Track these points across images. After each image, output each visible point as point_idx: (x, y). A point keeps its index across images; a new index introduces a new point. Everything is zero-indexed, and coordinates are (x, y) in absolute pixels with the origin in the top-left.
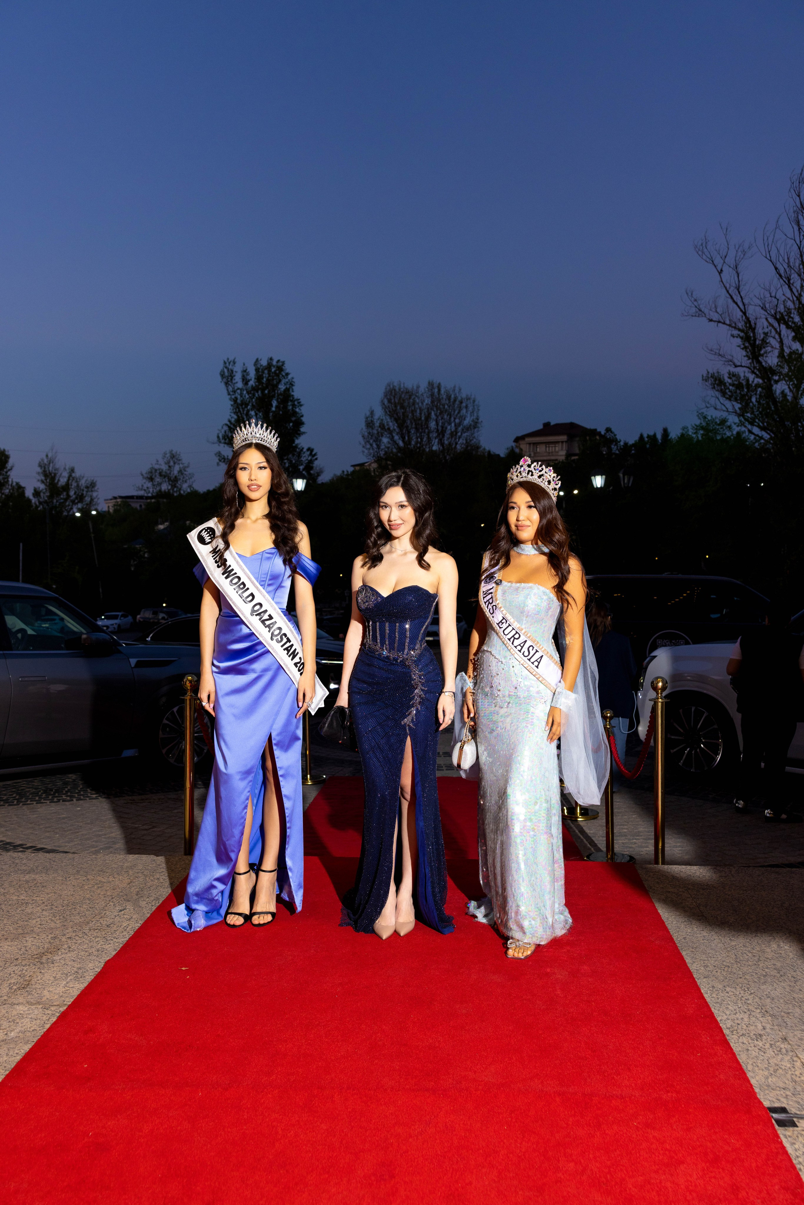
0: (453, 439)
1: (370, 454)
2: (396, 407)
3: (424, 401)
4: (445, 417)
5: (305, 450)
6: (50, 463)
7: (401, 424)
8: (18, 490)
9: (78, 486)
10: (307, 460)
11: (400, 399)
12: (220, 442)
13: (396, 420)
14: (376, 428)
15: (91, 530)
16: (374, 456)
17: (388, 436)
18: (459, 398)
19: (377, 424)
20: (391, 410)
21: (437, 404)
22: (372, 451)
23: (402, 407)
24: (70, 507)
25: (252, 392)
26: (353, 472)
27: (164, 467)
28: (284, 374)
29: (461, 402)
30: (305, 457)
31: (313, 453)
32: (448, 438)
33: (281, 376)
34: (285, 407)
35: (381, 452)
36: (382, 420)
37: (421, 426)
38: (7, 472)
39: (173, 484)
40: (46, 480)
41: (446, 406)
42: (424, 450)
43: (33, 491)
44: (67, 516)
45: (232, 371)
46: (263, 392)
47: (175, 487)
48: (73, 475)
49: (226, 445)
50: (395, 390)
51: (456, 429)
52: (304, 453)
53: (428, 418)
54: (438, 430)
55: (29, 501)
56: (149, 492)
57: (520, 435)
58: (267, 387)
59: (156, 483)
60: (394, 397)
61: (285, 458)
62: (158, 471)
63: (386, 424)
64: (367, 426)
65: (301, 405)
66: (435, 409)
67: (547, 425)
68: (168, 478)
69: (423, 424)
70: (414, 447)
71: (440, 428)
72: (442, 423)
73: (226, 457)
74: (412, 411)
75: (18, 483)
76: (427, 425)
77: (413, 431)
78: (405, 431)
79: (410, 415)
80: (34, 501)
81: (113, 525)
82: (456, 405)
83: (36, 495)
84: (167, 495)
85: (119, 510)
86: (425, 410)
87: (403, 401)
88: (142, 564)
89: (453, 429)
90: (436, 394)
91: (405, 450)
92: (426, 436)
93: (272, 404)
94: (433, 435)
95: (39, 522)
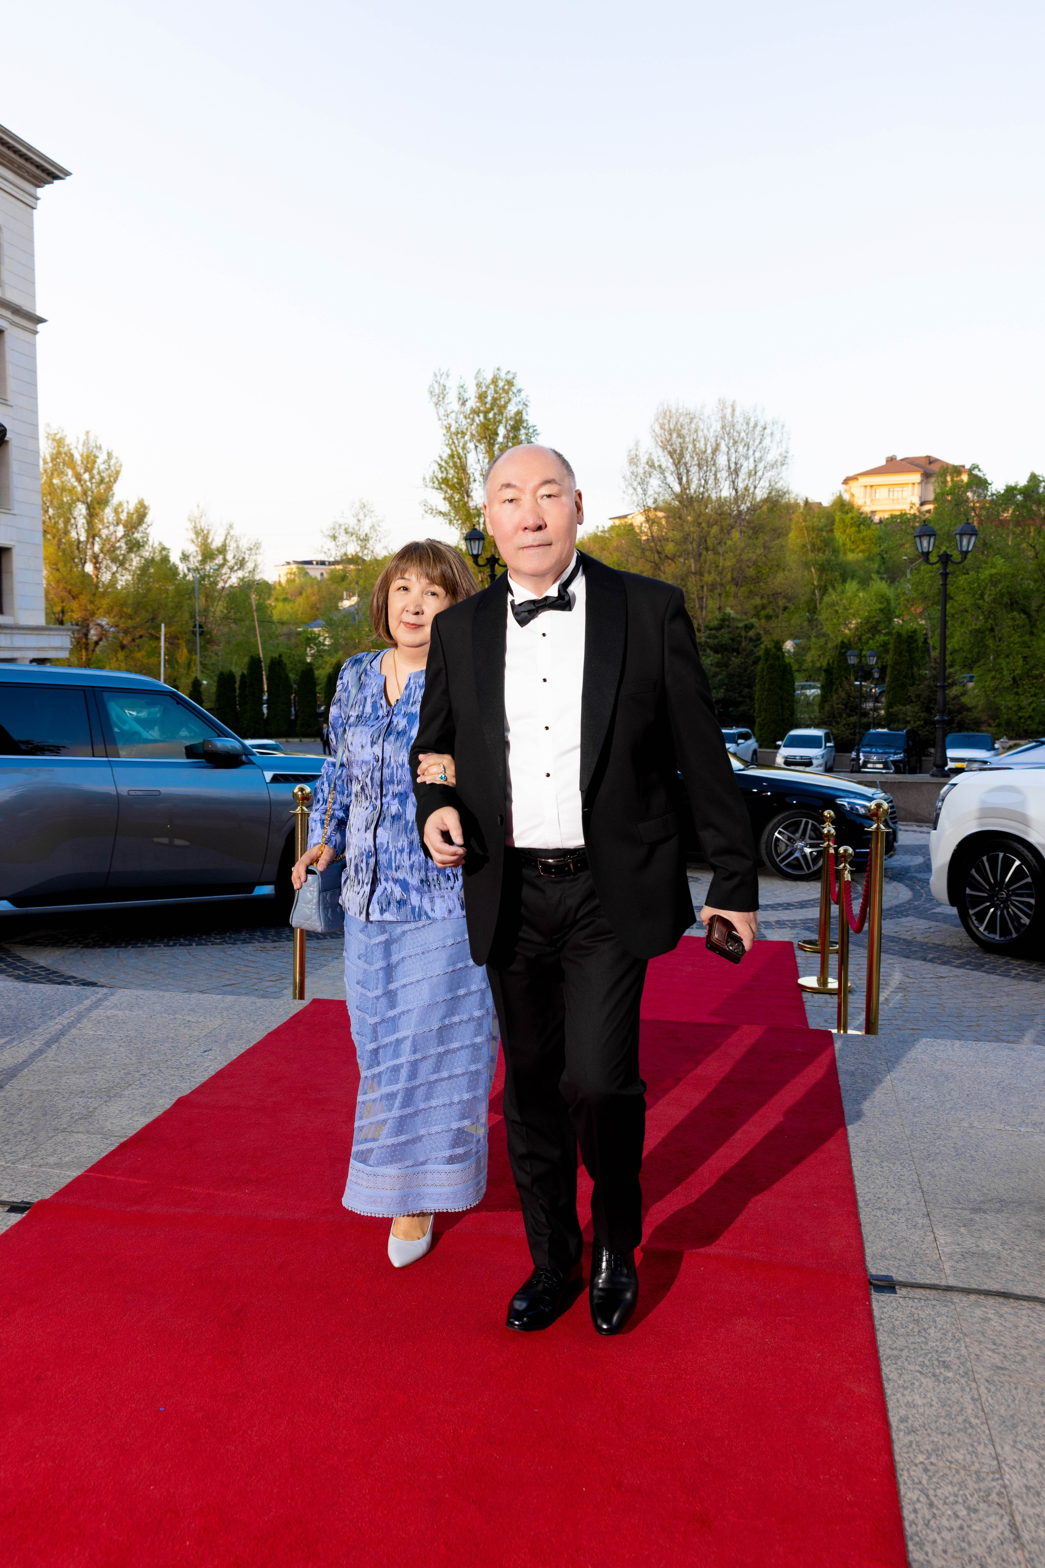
0: (751, 480)
1: (633, 503)
2: (671, 435)
3: (711, 426)
4: (741, 449)
6: (201, 516)
7: (677, 458)
8: (161, 552)
9: (238, 547)
11: (677, 424)
12: (426, 486)
13: (670, 453)
14: (643, 465)
15: (254, 608)
16: (638, 505)
17: (658, 476)
18: (761, 423)
19: (644, 460)
20: (663, 440)
21: (730, 430)
22: (635, 498)
23: (679, 436)
24: (227, 576)
25: (471, 416)
26: (612, 528)
27: (352, 523)
28: (515, 391)
29: (765, 429)
32: (744, 480)
33: (511, 393)
34: (515, 437)
35: (648, 500)
36: (651, 454)
37: (706, 462)
38: (146, 529)
39: (364, 544)
40: (197, 538)
41: (743, 434)
42: (709, 496)
43: (180, 555)
44: (223, 588)
45: (444, 386)
46: (485, 417)
47: (365, 549)
48: (232, 532)
49: (434, 490)
50: (670, 412)
51: (756, 466)
53: (716, 450)
54: (730, 468)
55: (174, 567)
56: (332, 556)
57: (851, 474)
58: (492, 409)
59: (340, 543)
60: (669, 421)
62: (343, 527)
63: (656, 461)
64: (630, 464)
65: (537, 435)
66: (726, 438)
67: (891, 460)
68: (357, 537)
69: (709, 459)
70: (695, 492)
71: (733, 466)
72: (736, 458)
73: (434, 507)
74: (694, 440)
75: (160, 544)
76: (715, 461)
77: (694, 469)
78: (682, 470)
79: (690, 446)
80: (182, 568)
81: (285, 600)
82: (757, 432)
83: (184, 559)
84: (355, 560)
85: (293, 581)
86: (713, 440)
87: (681, 426)
88: (319, 655)
89: (752, 467)
90: (729, 416)
91: (682, 497)
92: (713, 477)
93: (499, 432)
94: (723, 475)
95: (187, 596)
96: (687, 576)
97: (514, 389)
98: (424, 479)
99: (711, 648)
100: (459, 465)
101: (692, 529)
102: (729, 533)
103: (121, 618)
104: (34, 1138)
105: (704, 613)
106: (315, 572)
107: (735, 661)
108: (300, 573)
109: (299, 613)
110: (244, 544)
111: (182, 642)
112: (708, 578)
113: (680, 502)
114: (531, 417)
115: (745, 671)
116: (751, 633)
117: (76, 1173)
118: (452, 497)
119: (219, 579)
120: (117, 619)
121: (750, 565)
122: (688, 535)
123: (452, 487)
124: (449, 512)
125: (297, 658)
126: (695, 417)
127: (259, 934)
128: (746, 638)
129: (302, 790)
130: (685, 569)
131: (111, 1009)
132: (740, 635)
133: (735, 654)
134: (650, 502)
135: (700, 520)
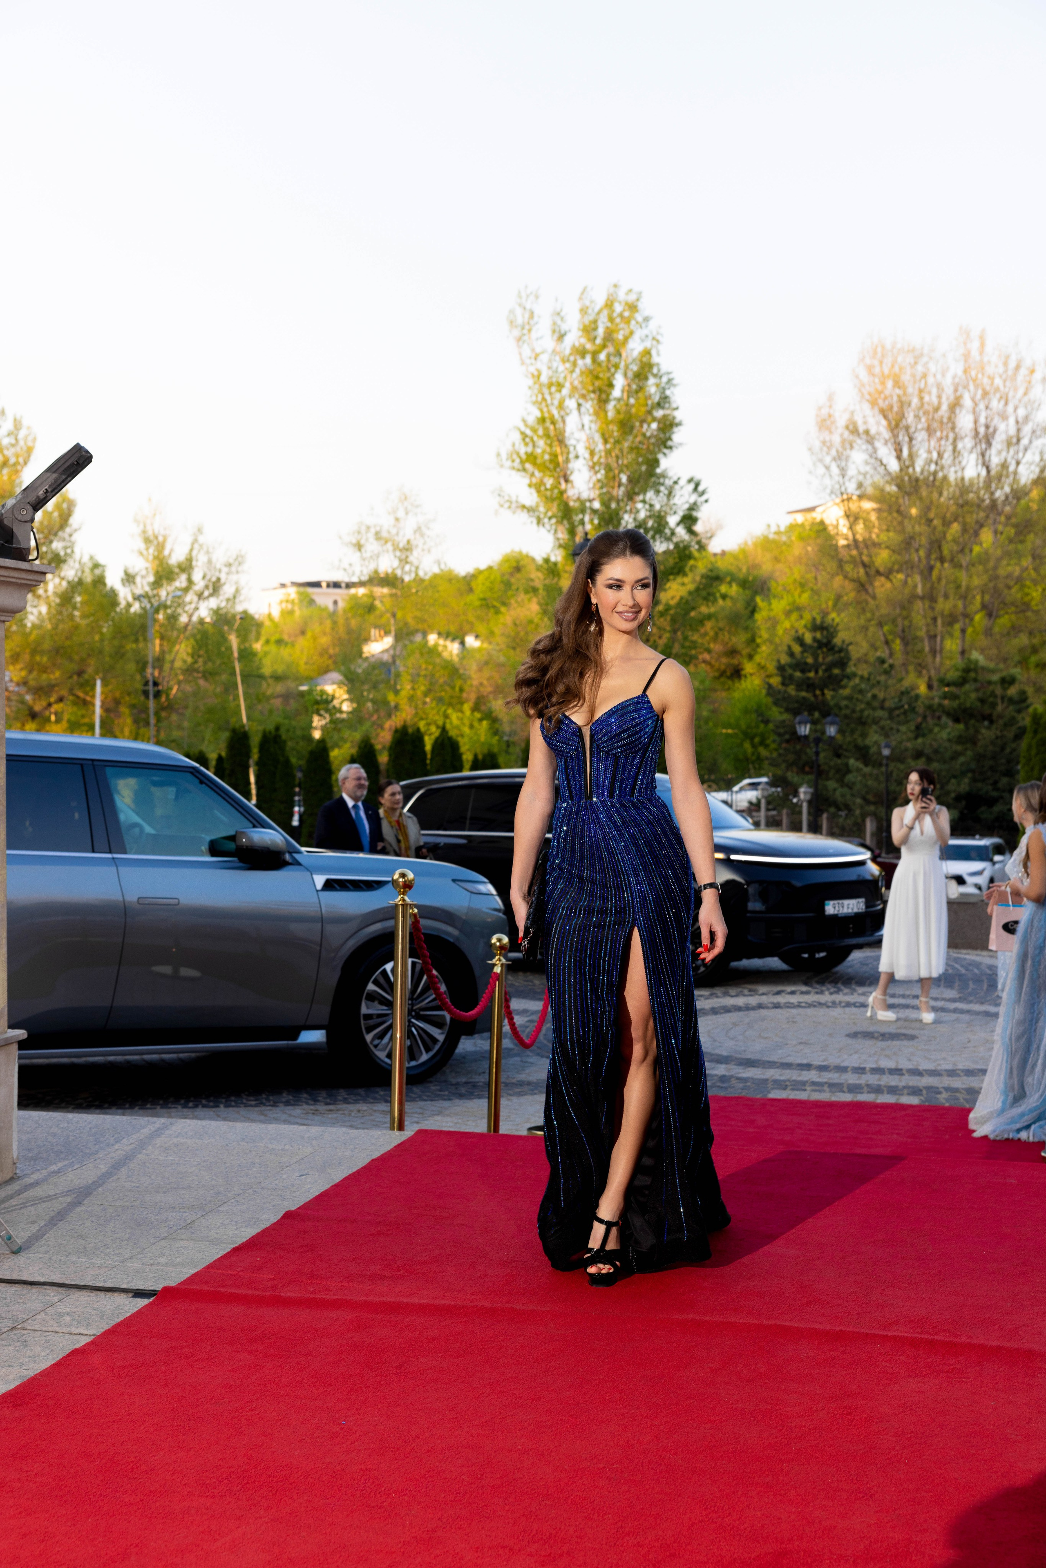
0: (1012, 452)
1: (825, 488)
2: (883, 383)
3: (948, 368)
4: (994, 404)
5: (682, 482)
6: (155, 515)
7: (895, 419)
8: (92, 570)
9: (210, 562)
10: (687, 502)
11: (893, 366)
12: (502, 466)
13: (884, 413)
14: (840, 431)
15: (236, 654)
16: (832, 492)
17: (864, 447)
18: (1026, 364)
19: (841, 421)
20: (872, 390)
21: (977, 375)
22: (827, 481)
23: (898, 384)
24: (193, 606)
25: (572, 358)
26: (792, 527)
27: (386, 523)
29: (1032, 371)
30: (683, 498)
31: (700, 488)
32: (999, 452)
33: (633, 322)
34: (640, 389)
35: (847, 484)
37: (939, 425)
38: (70, 535)
39: (404, 557)
40: (147, 549)
41: (998, 381)
42: (945, 478)
43: (122, 574)
44: (188, 624)
45: (532, 314)
46: (594, 360)
47: (407, 563)
48: (201, 539)
49: (514, 473)
50: (883, 347)
51: (1019, 430)
52: (682, 488)
53: (955, 406)
54: (977, 433)
55: (112, 594)
56: (353, 574)
58: (604, 346)
59: (368, 555)
60: (881, 363)
61: (641, 497)
62: (373, 531)
63: (860, 423)
64: (820, 429)
65: (674, 385)
66: (972, 387)
68: (393, 545)
69: (945, 420)
70: (922, 472)
71: (982, 430)
72: (986, 418)
73: (514, 499)
74: (921, 391)
75: (91, 558)
76: (954, 423)
77: (921, 436)
78: (903, 437)
79: (915, 401)
80: (124, 594)
81: (279, 642)
82: (1020, 378)
83: (128, 580)
84: (389, 581)
85: (291, 613)
86: (949, 391)
87: (901, 369)
88: (336, 725)
89: (1012, 431)
90: (975, 353)
91: (902, 480)
92: (950, 448)
93: (615, 382)
94: (966, 443)
95: (133, 638)
96: (910, 602)
97: (639, 318)
98: (498, 455)
99: (948, 714)
100: (552, 433)
101: (917, 528)
102: (976, 534)
103: (30, 671)
104: (135, 1244)
105: (938, 659)
106: (325, 599)
107: (987, 734)
108: (301, 601)
109: (302, 662)
110: (220, 558)
111: (124, 710)
112: (944, 605)
113: (898, 486)
114: (663, 360)
115: (1003, 749)
116: (1012, 691)
117: (192, 1271)
118: (542, 483)
119: (179, 610)
120: (23, 673)
121: (1012, 583)
122: (912, 538)
123: (543, 467)
124: (537, 506)
125: (299, 733)
126: (922, 355)
127: (305, 1095)
128: (1003, 698)
129: (403, 875)
130: (907, 591)
131: (177, 1136)
132: (993, 694)
133: (986, 723)
134: (851, 487)
135: (931, 515)
